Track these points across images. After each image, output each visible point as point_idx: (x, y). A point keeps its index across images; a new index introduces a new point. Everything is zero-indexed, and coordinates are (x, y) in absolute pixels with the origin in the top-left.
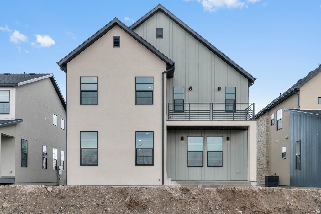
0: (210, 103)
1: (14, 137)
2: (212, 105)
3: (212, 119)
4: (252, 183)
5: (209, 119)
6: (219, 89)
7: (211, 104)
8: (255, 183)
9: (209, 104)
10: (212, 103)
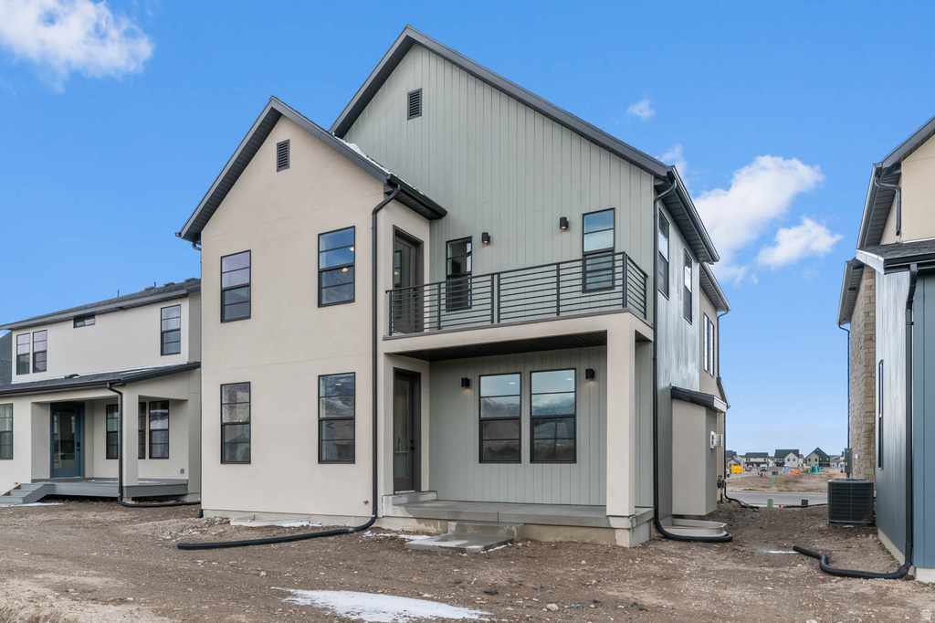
0: (493, 275)
1: (186, 400)
2: (499, 279)
3: (499, 321)
4: (614, 523)
5: (489, 323)
6: (564, 223)
7: (496, 276)
8: (625, 523)
9: (489, 278)
10: (499, 274)
